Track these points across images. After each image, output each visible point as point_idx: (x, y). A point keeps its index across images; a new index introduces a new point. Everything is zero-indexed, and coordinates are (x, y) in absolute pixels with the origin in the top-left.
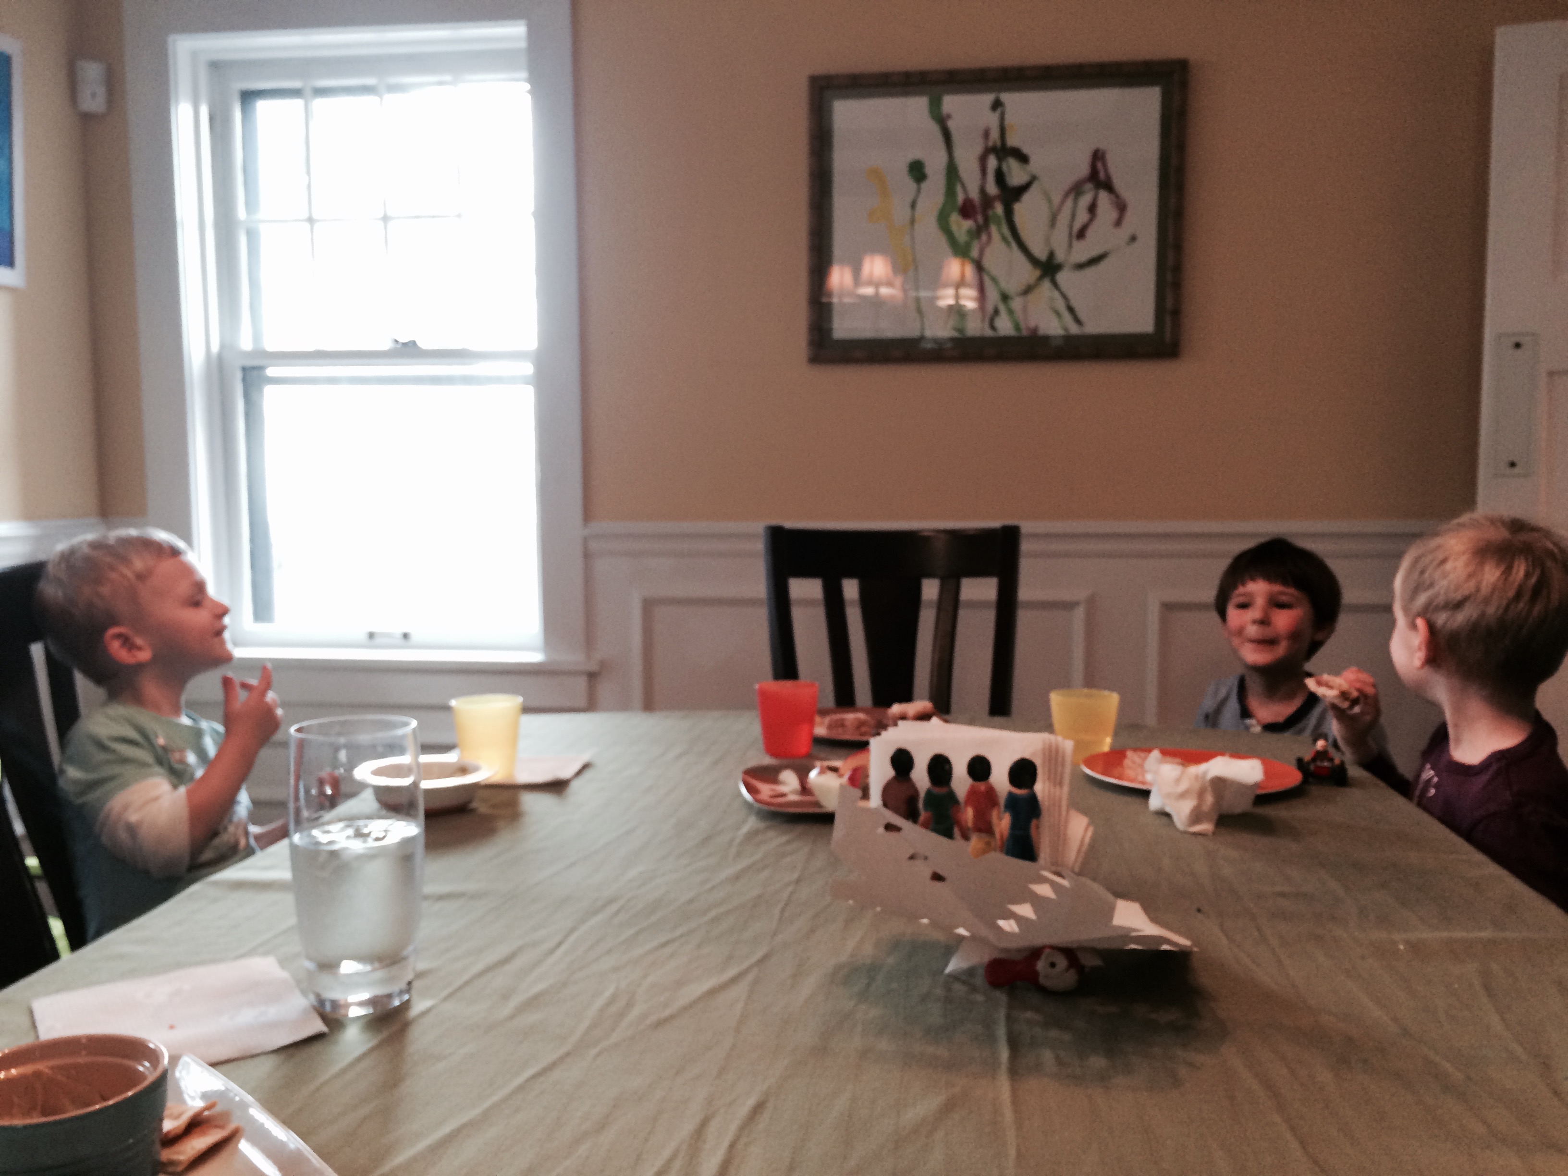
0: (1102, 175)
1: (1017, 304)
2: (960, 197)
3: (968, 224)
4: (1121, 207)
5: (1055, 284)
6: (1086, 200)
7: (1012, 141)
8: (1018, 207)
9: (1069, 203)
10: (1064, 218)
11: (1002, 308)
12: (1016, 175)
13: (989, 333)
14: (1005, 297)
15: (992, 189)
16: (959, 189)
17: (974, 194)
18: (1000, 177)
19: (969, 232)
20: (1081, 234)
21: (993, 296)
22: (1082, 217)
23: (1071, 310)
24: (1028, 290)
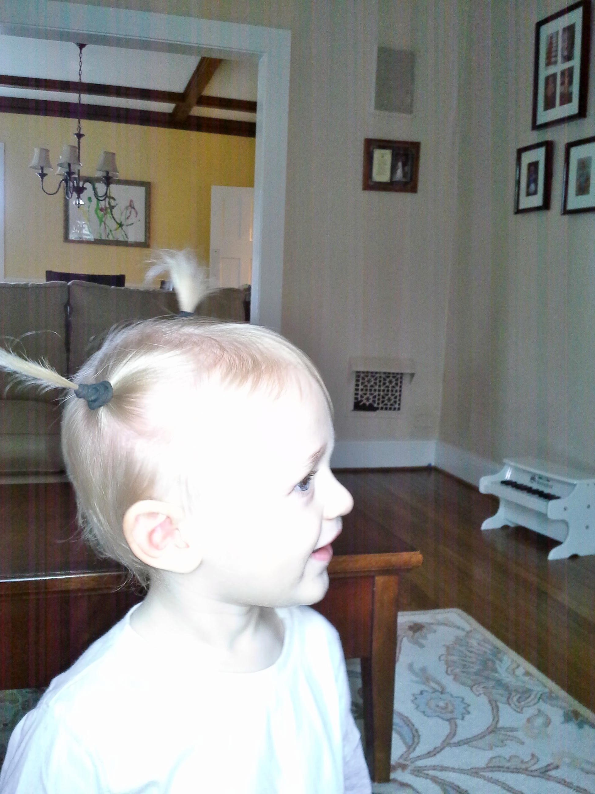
0: (132, 206)
1: (113, 232)
2: (100, 207)
3: (102, 213)
4: (137, 213)
5: (122, 229)
6: (129, 210)
7: (112, 195)
8: (113, 210)
9: (125, 212)
10: (124, 214)
11: (110, 233)
12: (113, 203)
13: (107, 239)
14: (111, 231)
15: (107, 206)
16: (100, 204)
17: (103, 207)
18: (109, 204)
19: (102, 215)
20: (128, 218)
21: (108, 231)
22: (128, 214)
23: (126, 235)
24: (116, 230)
